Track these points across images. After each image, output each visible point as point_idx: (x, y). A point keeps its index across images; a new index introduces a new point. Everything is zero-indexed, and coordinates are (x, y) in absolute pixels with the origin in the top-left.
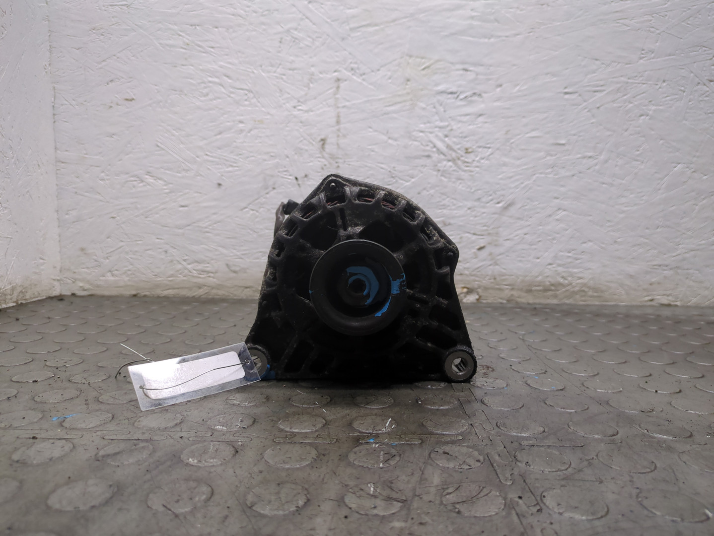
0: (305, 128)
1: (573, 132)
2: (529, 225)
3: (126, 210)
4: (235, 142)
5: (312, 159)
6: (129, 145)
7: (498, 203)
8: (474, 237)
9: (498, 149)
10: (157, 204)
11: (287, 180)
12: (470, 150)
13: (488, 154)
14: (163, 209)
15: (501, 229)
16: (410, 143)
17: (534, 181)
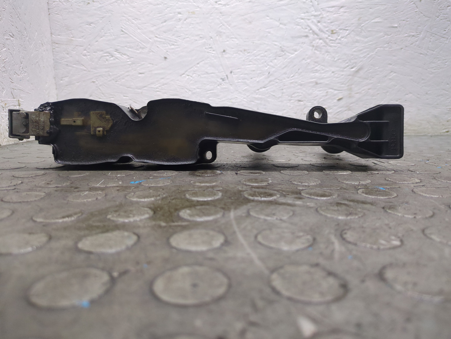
0: (223, 17)
1: (403, 19)
2: (372, 83)
3: (103, 77)
4: (175, 27)
5: (228, 39)
6: (103, 31)
7: (352, 68)
8: (336, 92)
9: (353, 31)
10: (123, 72)
11: (211, 54)
12: (335, 32)
13: (346, 34)
14: (127, 76)
15: (353, 86)
16: (295, 27)
17: (376, 52)
